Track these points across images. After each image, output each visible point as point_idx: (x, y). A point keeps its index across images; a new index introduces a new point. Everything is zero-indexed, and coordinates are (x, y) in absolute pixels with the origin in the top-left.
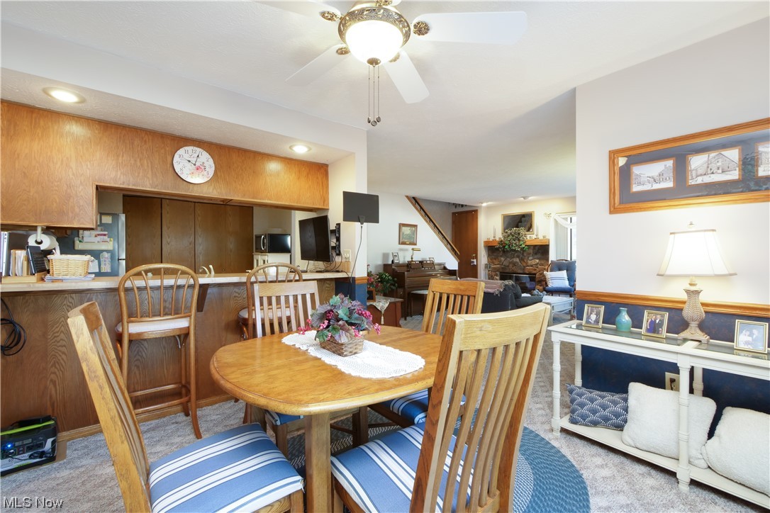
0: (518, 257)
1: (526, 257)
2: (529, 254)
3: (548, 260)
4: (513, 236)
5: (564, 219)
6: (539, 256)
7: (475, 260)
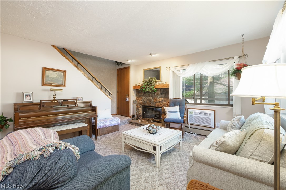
0: (152, 96)
1: (156, 96)
2: (158, 94)
3: (168, 98)
4: (148, 82)
5: (178, 70)
6: (163, 95)
7: (128, 98)
